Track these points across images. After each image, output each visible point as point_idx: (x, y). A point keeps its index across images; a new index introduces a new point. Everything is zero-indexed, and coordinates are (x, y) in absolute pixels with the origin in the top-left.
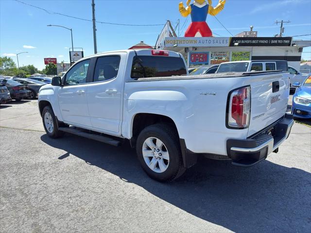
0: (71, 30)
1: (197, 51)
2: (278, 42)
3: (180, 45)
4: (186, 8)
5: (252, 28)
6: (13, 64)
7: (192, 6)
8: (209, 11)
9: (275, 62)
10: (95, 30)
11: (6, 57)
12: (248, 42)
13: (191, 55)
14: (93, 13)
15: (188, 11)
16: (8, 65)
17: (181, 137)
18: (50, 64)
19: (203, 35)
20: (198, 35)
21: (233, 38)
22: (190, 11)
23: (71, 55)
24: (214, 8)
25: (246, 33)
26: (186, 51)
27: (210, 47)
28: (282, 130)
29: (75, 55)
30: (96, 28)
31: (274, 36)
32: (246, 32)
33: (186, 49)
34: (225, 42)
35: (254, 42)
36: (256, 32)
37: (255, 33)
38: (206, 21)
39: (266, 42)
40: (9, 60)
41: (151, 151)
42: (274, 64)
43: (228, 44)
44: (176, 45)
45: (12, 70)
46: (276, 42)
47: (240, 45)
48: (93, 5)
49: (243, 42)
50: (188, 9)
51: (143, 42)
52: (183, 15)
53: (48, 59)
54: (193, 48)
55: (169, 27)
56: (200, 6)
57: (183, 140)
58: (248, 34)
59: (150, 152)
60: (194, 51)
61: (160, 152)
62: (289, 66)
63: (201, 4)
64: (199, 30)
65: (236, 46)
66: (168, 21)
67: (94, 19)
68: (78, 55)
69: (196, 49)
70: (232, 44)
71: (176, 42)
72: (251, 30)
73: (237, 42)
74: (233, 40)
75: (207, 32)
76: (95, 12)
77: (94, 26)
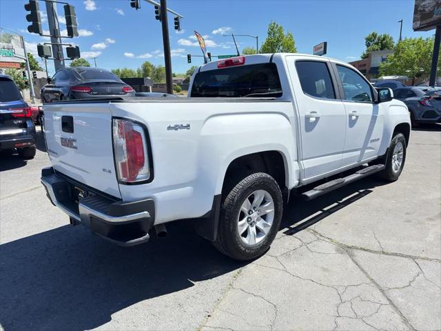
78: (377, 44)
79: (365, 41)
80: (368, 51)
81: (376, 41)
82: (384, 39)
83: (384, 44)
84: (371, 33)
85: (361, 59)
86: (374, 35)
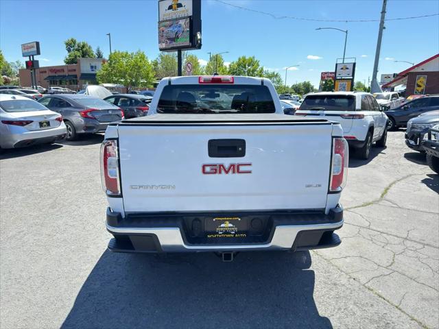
0: (347, 32)
6: (279, 81)
10: (382, 28)
11: (274, 73)
18: (326, 81)
23: (338, 69)
29: (342, 69)
40: (277, 76)
53: (326, 73)
67: (384, 12)
68: (347, 69)
77: (382, 22)
78: (78, 50)
79: (65, 46)
80: (70, 56)
81: (76, 47)
82: (83, 47)
83: (84, 52)
84: (70, 39)
85: (64, 64)
86: (74, 41)
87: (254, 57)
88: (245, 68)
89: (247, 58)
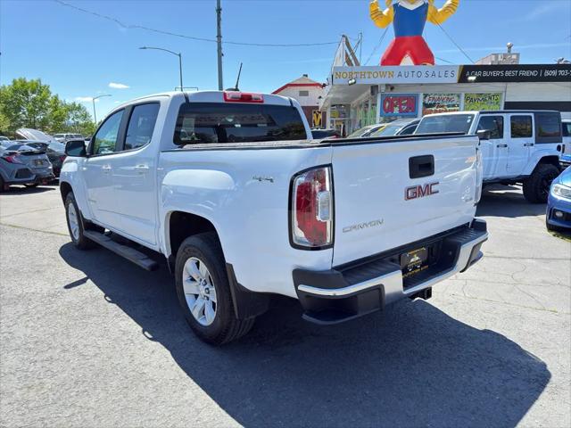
0: (180, 55)
1: (395, 92)
2: (558, 73)
3: (362, 81)
4: (385, 13)
5: (510, 47)
6: (85, 116)
7: (396, 6)
8: (429, 15)
9: (532, 115)
10: (220, 55)
11: (74, 104)
12: (495, 73)
13: (385, 99)
14: (219, 24)
15: (387, 17)
16: (77, 117)
17: (227, 261)
19: (417, 62)
20: (407, 61)
21: (465, 66)
22: (392, 18)
24: (439, 10)
25: (497, 57)
26: (372, 93)
27: (422, 84)
28: (450, 253)
30: (223, 51)
31: (556, 63)
32: (496, 55)
33: (374, 88)
34: (449, 74)
35: (508, 73)
36: (518, 55)
37: (514, 57)
38: (423, 35)
39: (533, 73)
40: (79, 108)
41: (196, 284)
42: (531, 117)
43: (456, 79)
44: (353, 81)
45: (85, 126)
46: (554, 73)
47: (480, 80)
48: (219, 10)
49: (485, 74)
50: (388, 13)
51: (306, 76)
52: (378, 24)
54: (387, 85)
55: (346, 47)
56: (412, 7)
57: (231, 265)
58: (500, 59)
59: (194, 284)
60: (389, 92)
61: (207, 286)
62: (563, 121)
63: (412, 3)
64: (408, 52)
65: (471, 82)
66: (343, 36)
67: (219, 36)
69: (392, 89)
70: (463, 79)
71: (354, 76)
72: (509, 51)
73: (473, 75)
74: (466, 71)
75: (423, 55)
76: (221, 22)
77: (220, 48)
87: (40, 81)
88: (27, 95)
89: (28, 80)
